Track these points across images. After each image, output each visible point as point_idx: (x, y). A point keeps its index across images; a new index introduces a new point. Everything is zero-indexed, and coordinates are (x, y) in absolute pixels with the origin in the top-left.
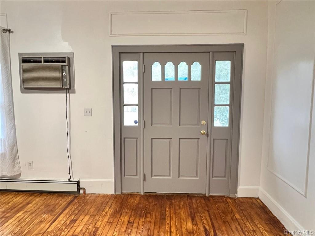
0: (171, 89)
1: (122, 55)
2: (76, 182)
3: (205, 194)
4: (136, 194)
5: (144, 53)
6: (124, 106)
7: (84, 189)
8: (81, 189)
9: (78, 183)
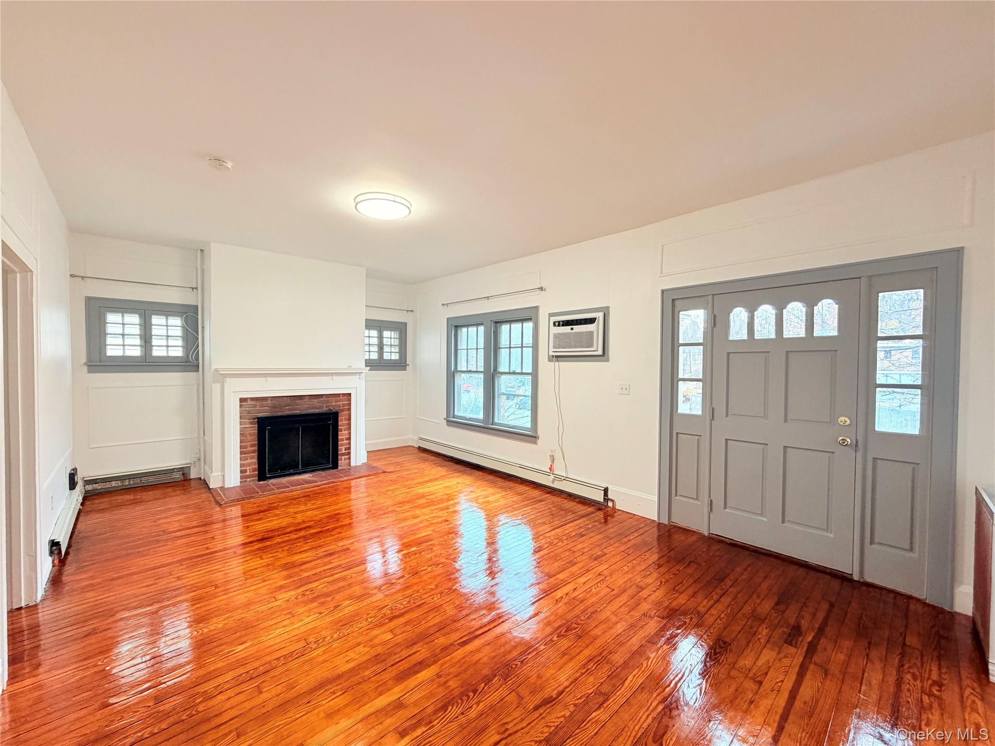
0: (767, 354)
1: (677, 303)
2: (603, 489)
3: (852, 574)
4: (694, 532)
5: (714, 295)
6: (678, 381)
7: (613, 501)
8: (609, 499)
9: (606, 491)
